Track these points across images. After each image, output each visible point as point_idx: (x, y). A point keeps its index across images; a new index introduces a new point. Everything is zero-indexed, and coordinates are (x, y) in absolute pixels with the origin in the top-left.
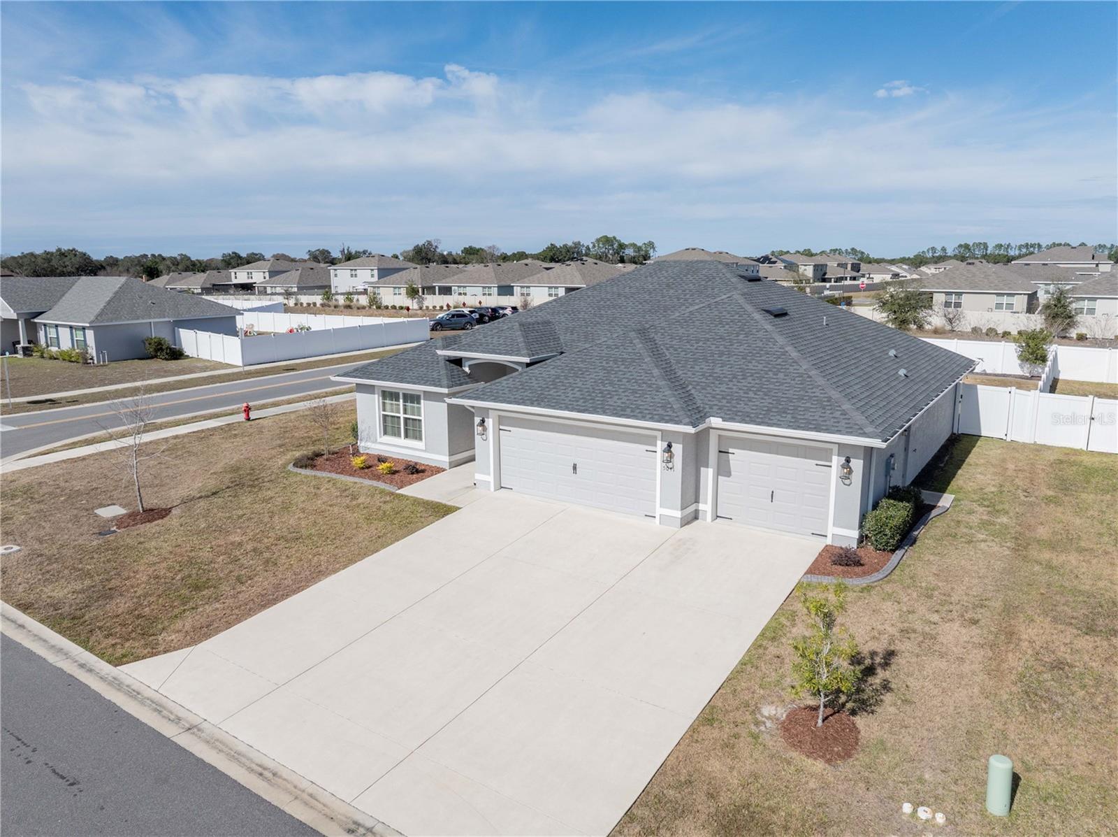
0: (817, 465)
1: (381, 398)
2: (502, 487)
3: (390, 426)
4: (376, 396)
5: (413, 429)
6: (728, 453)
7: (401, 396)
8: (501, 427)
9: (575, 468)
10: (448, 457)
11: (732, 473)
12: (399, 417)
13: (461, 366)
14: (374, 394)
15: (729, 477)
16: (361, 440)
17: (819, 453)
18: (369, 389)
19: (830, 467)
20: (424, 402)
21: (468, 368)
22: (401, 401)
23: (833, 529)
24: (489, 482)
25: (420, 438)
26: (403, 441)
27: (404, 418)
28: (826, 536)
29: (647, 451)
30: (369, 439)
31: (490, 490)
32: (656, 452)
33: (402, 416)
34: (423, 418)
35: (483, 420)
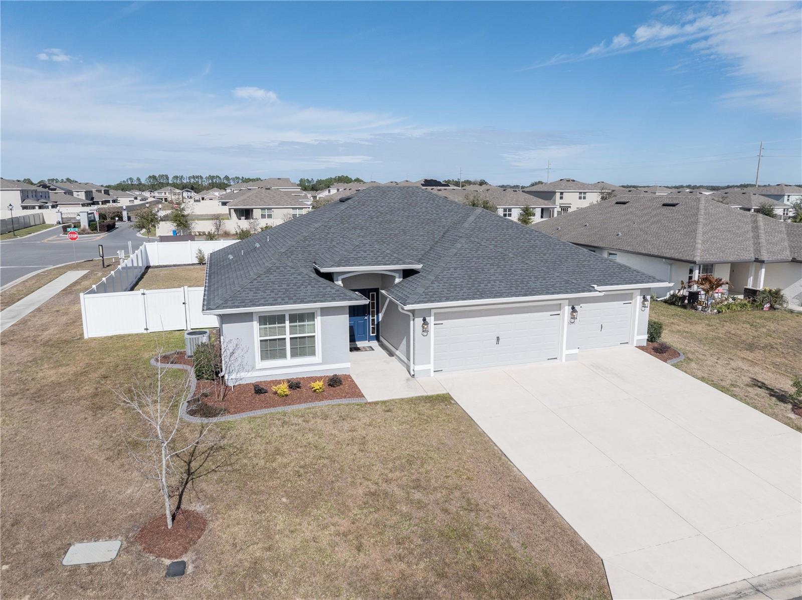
0: (624, 304)
1: (258, 324)
2: (434, 372)
3: (272, 349)
4: (254, 323)
5: (303, 347)
7: (287, 317)
9: (498, 338)
10: (349, 363)
11: (580, 319)
12: (284, 339)
13: (333, 282)
14: (252, 321)
17: (626, 297)
18: (248, 317)
19: (631, 303)
20: (321, 316)
21: (341, 282)
22: (287, 322)
23: (637, 338)
24: (430, 369)
25: (313, 353)
26: (289, 361)
27: (291, 338)
28: (628, 343)
29: (551, 315)
30: (242, 368)
31: (430, 376)
32: (559, 314)
33: (288, 336)
34: (318, 335)
35: (424, 320)
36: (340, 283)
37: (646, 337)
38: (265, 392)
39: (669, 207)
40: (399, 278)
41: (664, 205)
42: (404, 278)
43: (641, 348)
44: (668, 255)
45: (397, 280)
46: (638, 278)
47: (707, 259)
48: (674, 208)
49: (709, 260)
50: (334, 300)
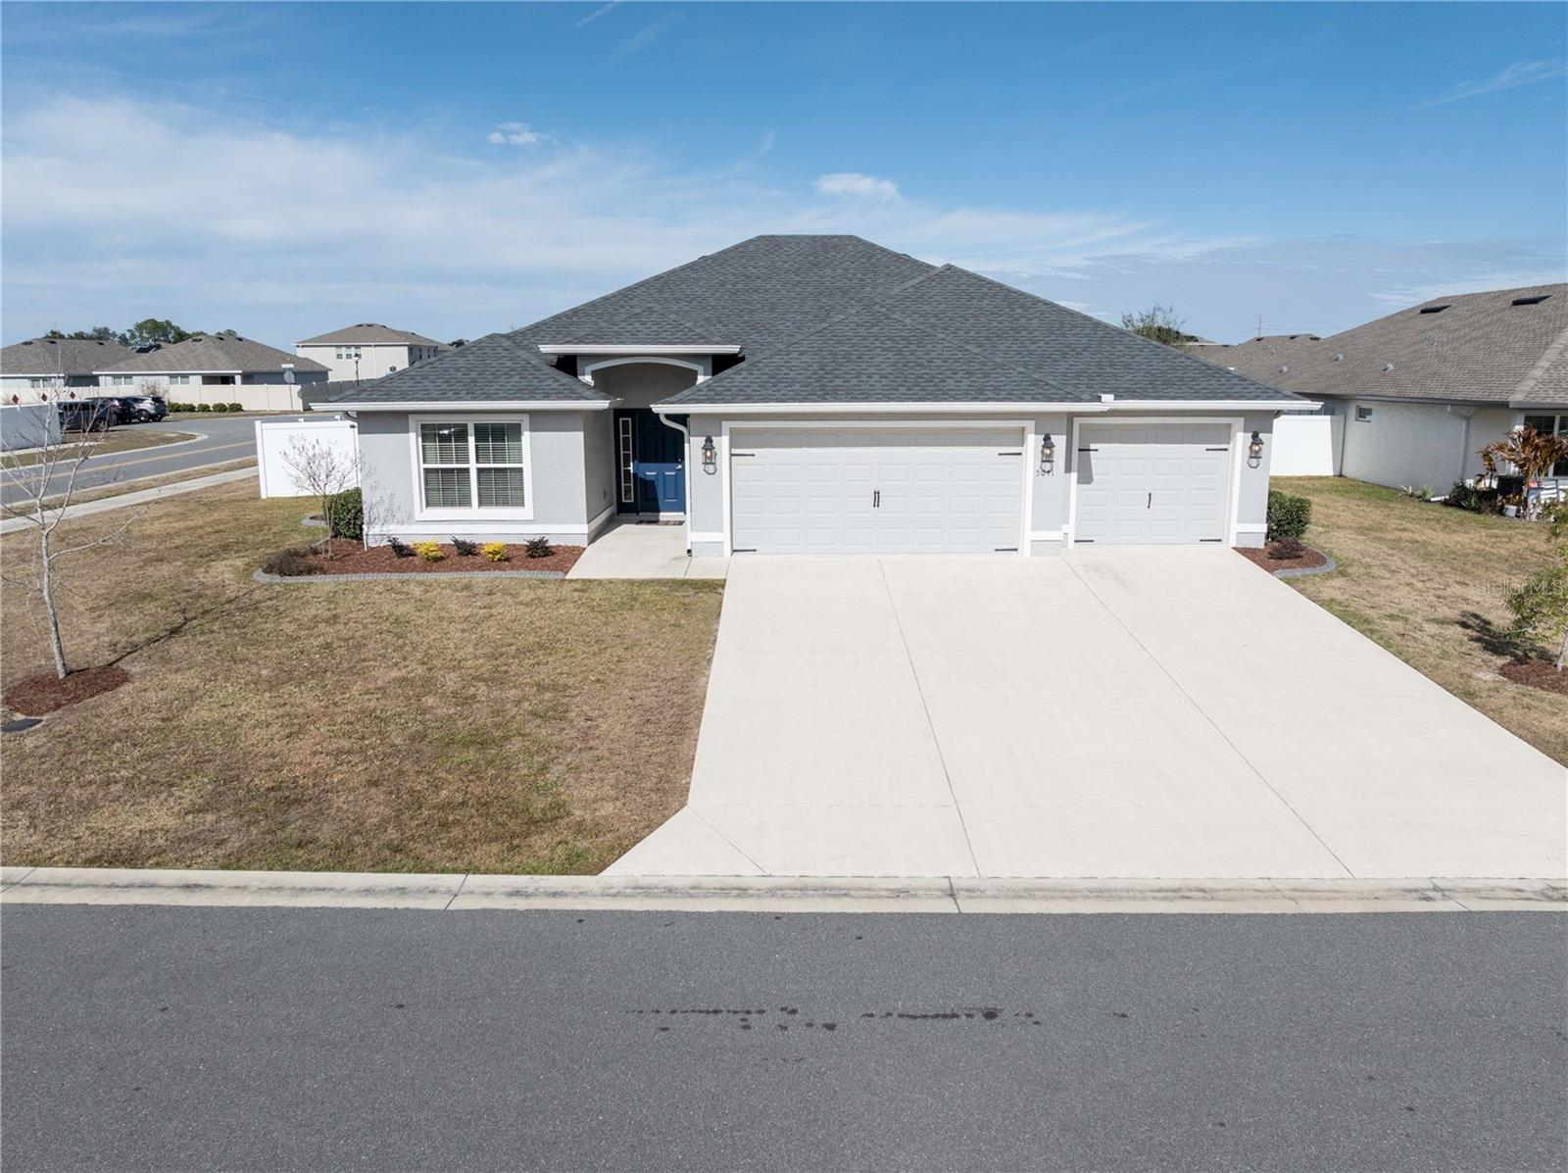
0: (1208, 450)
1: (420, 439)
2: (734, 551)
3: (444, 487)
4: (412, 436)
5: (502, 488)
6: (1089, 450)
7: (471, 430)
8: (734, 451)
9: (877, 495)
10: (586, 526)
11: (1094, 477)
12: (467, 470)
13: (574, 375)
14: (408, 432)
15: (1090, 483)
16: (370, 523)
17: (1214, 434)
18: (399, 420)
19: (1226, 450)
20: (531, 431)
21: (590, 377)
22: (472, 440)
23: (1236, 527)
24: (722, 542)
25: (519, 502)
26: (475, 511)
27: (480, 471)
28: (1220, 540)
29: (1000, 454)
30: (390, 516)
31: (723, 556)
32: (1020, 454)
33: (473, 466)
34: (526, 465)
35: (709, 440)
36: (588, 379)
37: (1264, 528)
38: (411, 555)
39: (1525, 306)
40: (705, 375)
41: (1516, 303)
42: (714, 374)
43: (1246, 552)
44: (1459, 397)
45: (701, 379)
46: (1238, 389)
47: (1544, 398)
48: (1534, 306)
49: (1549, 400)
50: (547, 397)
